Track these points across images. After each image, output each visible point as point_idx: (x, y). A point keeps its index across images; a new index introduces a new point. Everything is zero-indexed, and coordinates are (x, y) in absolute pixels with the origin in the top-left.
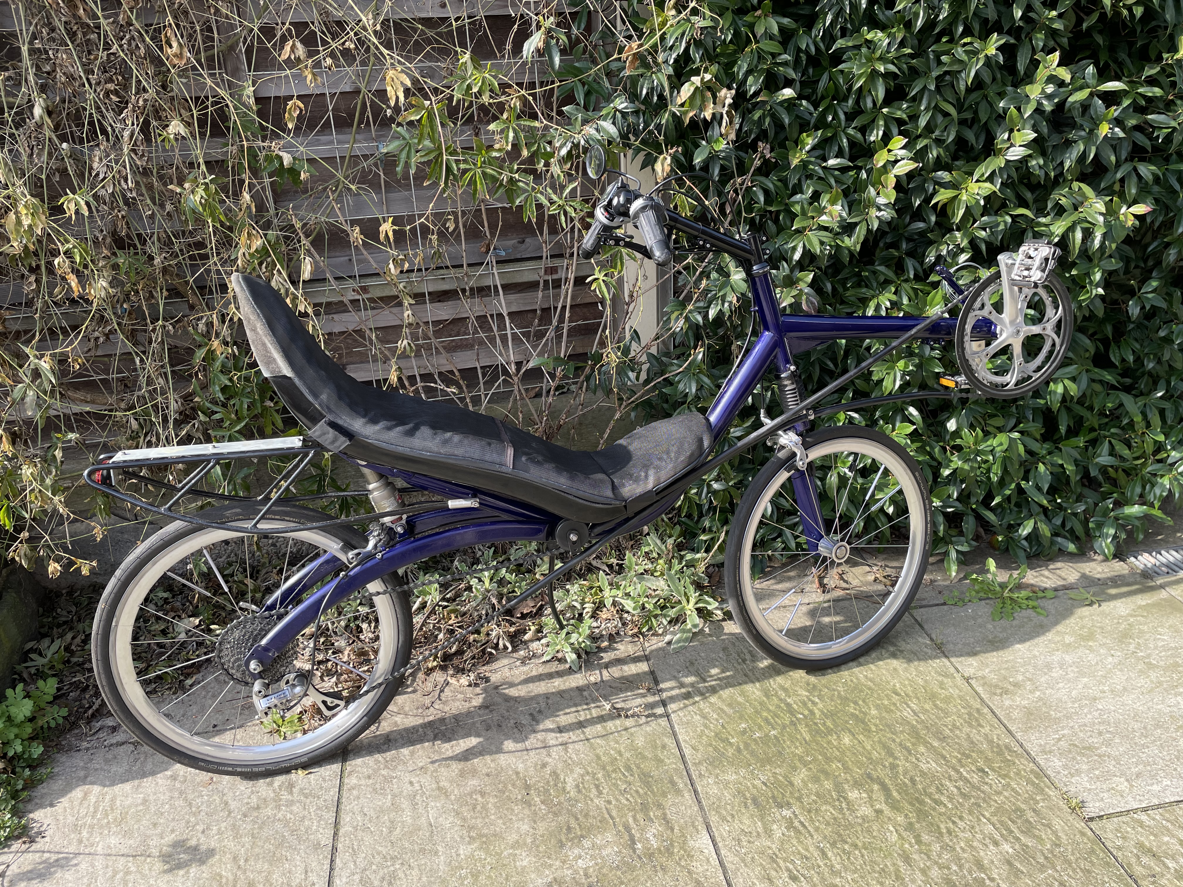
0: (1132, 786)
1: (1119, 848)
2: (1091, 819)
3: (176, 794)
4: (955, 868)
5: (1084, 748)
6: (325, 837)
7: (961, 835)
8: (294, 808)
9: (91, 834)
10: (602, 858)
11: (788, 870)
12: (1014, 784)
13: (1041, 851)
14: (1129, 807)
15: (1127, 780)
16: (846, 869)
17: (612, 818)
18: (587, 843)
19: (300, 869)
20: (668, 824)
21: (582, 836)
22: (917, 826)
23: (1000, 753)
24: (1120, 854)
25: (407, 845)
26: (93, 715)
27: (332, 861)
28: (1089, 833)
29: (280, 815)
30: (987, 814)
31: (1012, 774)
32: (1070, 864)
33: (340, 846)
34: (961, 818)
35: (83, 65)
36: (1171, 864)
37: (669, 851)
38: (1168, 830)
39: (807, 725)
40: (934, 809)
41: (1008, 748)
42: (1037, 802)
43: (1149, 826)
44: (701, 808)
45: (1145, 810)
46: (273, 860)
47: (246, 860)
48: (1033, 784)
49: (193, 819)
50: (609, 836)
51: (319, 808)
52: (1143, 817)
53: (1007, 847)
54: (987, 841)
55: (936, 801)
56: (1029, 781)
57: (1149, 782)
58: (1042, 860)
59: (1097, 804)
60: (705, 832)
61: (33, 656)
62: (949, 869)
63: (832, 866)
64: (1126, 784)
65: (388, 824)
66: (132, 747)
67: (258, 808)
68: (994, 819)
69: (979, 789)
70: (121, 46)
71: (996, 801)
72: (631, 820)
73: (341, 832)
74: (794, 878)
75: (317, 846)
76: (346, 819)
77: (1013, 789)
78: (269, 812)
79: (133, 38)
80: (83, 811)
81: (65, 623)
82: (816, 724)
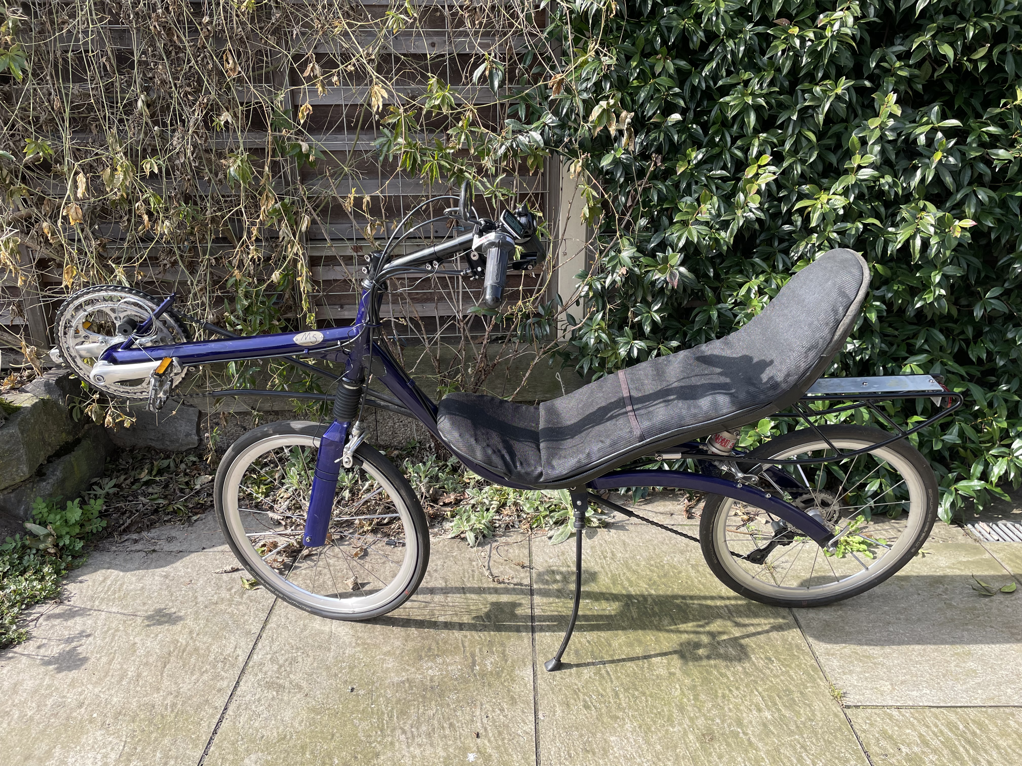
0: (894, 689)
1: (864, 731)
2: (848, 707)
3: (165, 587)
4: (718, 721)
5: (864, 656)
6: (255, 629)
7: (733, 700)
8: (241, 607)
9: (101, 603)
10: (448, 671)
11: (585, 701)
12: (792, 673)
13: (795, 722)
14: (885, 704)
15: (892, 684)
16: (630, 707)
17: (464, 647)
18: (439, 660)
19: (232, 646)
20: (505, 657)
21: (438, 655)
22: (699, 688)
23: (790, 649)
24: (863, 735)
25: (310, 641)
26: (124, 531)
27: (255, 644)
28: (842, 716)
29: (229, 610)
30: (760, 689)
31: (793, 665)
32: (816, 735)
33: (264, 635)
34: (737, 689)
35: (172, 74)
36: (904, 749)
37: (498, 675)
38: (913, 725)
39: (638, 608)
40: (718, 679)
41: (798, 647)
42: (807, 688)
43: (897, 720)
44: (534, 650)
45: (898, 708)
46: (216, 636)
47: (198, 634)
48: (809, 674)
49: (170, 604)
50: (457, 658)
51: (257, 610)
52: (895, 713)
53: (767, 715)
54: (753, 707)
55: (721, 674)
56: (806, 672)
57: (911, 688)
58: (793, 728)
59: (858, 697)
60: (530, 667)
61: (95, 487)
62: (713, 720)
63: (620, 704)
64: (889, 687)
65: (302, 626)
66: (144, 554)
67: (217, 603)
68: (765, 694)
69: (761, 671)
70: (197, 62)
71: (771, 682)
72: (477, 650)
73: (268, 626)
74: (587, 707)
75: (248, 633)
76: (274, 618)
77: (790, 676)
78: (223, 607)
79: (205, 57)
80: (100, 589)
81: (123, 469)
82: (646, 608)
